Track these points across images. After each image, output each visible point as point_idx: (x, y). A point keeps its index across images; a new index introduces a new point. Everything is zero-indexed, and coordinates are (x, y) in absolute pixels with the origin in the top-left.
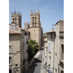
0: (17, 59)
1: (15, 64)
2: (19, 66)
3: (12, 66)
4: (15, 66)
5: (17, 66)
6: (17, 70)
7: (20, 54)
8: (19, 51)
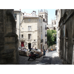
0: (35, 36)
1: (33, 39)
2: (36, 41)
3: (32, 41)
4: (34, 41)
5: (35, 41)
6: (35, 44)
7: (37, 32)
8: (37, 30)
